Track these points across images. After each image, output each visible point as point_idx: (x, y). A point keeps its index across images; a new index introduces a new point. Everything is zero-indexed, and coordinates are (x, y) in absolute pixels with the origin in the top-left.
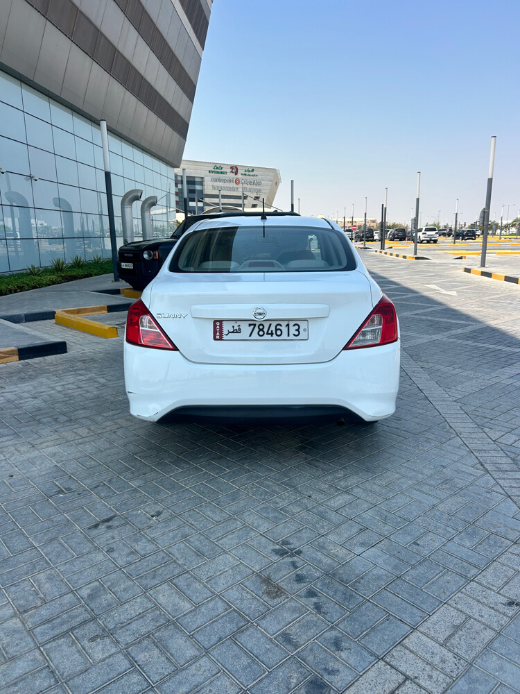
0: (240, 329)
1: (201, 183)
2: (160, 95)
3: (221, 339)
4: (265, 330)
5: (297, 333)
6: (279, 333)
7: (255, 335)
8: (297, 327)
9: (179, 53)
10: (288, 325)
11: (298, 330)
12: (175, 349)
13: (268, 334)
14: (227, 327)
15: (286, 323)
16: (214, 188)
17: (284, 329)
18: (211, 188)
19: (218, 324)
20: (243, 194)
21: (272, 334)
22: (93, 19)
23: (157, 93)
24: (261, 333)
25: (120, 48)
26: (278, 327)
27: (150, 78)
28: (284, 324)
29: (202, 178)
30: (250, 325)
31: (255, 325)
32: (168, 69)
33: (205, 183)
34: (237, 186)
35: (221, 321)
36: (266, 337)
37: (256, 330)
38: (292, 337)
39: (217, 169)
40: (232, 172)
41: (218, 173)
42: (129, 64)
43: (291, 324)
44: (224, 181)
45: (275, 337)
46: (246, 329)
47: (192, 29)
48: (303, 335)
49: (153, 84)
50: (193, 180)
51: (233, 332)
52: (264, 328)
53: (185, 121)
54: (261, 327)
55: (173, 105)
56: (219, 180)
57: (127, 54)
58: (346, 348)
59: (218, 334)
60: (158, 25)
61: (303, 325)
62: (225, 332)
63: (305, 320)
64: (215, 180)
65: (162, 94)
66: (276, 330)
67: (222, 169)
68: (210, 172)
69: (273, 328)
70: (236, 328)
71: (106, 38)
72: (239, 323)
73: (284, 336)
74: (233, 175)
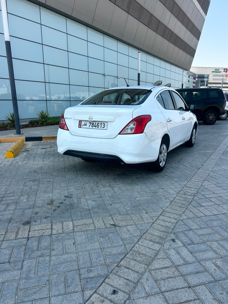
0: (86, 124)
1: (208, 78)
2: (181, 39)
3: (80, 127)
4: (94, 125)
5: (104, 127)
6: (98, 126)
7: (91, 127)
8: (104, 125)
9: (192, 19)
10: (101, 124)
11: (104, 126)
12: (68, 130)
13: (95, 126)
14: (83, 123)
15: (101, 123)
16: (214, 79)
17: (100, 125)
18: (212, 79)
19: (80, 122)
20: (223, 81)
21: (96, 127)
22: (149, 11)
23: (180, 38)
24: (93, 126)
25: (162, 21)
26: (98, 124)
27: (176, 31)
28: (100, 123)
29: (208, 75)
30: (90, 123)
31: (91, 123)
32: (186, 27)
33: (210, 77)
34: (226, 78)
35: (81, 121)
36: (94, 127)
37: (91, 125)
38: (102, 128)
39: (217, 71)
40: (224, 71)
41: (217, 72)
42: (166, 27)
43: (102, 123)
44: (219, 76)
45: (97, 128)
46: (88, 124)
47: (200, 7)
48: (106, 128)
49: (177, 34)
50: (203, 76)
51: (84, 125)
52: (94, 124)
53: (194, 49)
54: (93, 124)
55: (188, 43)
56: (217, 76)
57: (165, 23)
58: (120, 134)
59: (80, 126)
60: (182, 8)
61: (106, 124)
62: (82, 125)
63: (107, 122)
64: (215, 76)
65: (182, 38)
66: (97, 125)
67: (219, 70)
68: (212, 72)
69: (96, 125)
70: (85, 124)
71: (155, 17)
72: (87, 122)
73: (100, 128)
74: (225, 73)
